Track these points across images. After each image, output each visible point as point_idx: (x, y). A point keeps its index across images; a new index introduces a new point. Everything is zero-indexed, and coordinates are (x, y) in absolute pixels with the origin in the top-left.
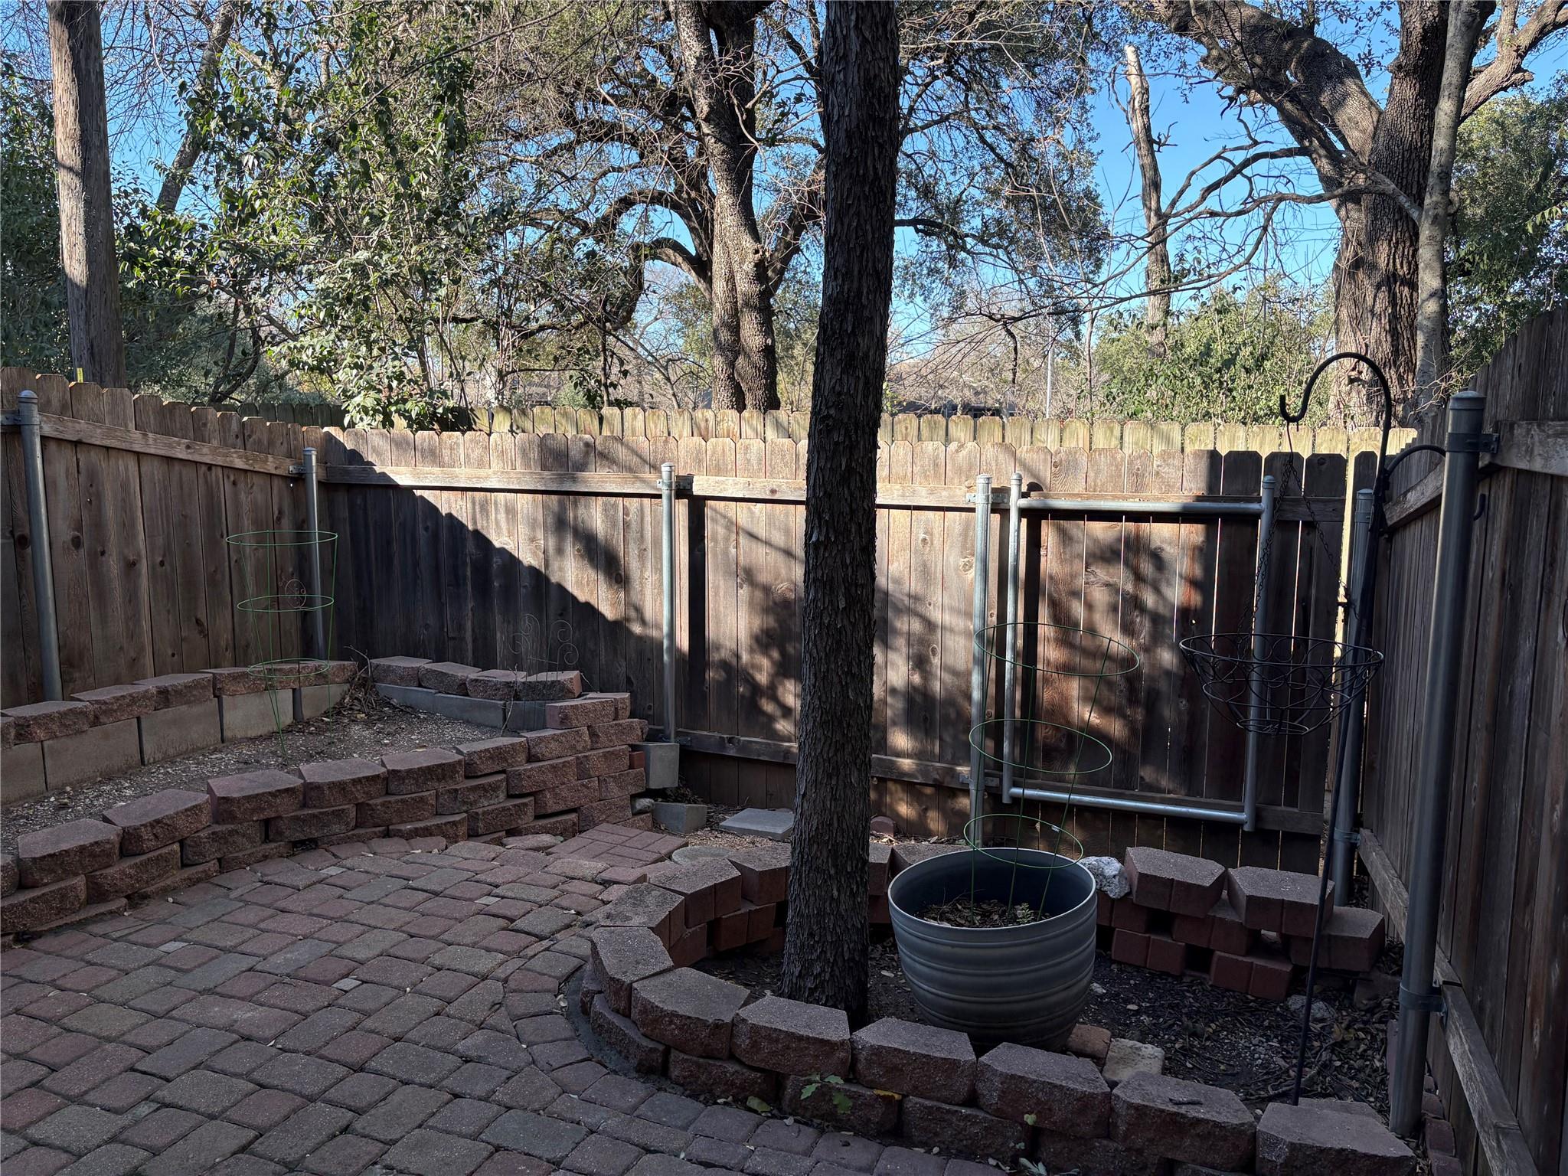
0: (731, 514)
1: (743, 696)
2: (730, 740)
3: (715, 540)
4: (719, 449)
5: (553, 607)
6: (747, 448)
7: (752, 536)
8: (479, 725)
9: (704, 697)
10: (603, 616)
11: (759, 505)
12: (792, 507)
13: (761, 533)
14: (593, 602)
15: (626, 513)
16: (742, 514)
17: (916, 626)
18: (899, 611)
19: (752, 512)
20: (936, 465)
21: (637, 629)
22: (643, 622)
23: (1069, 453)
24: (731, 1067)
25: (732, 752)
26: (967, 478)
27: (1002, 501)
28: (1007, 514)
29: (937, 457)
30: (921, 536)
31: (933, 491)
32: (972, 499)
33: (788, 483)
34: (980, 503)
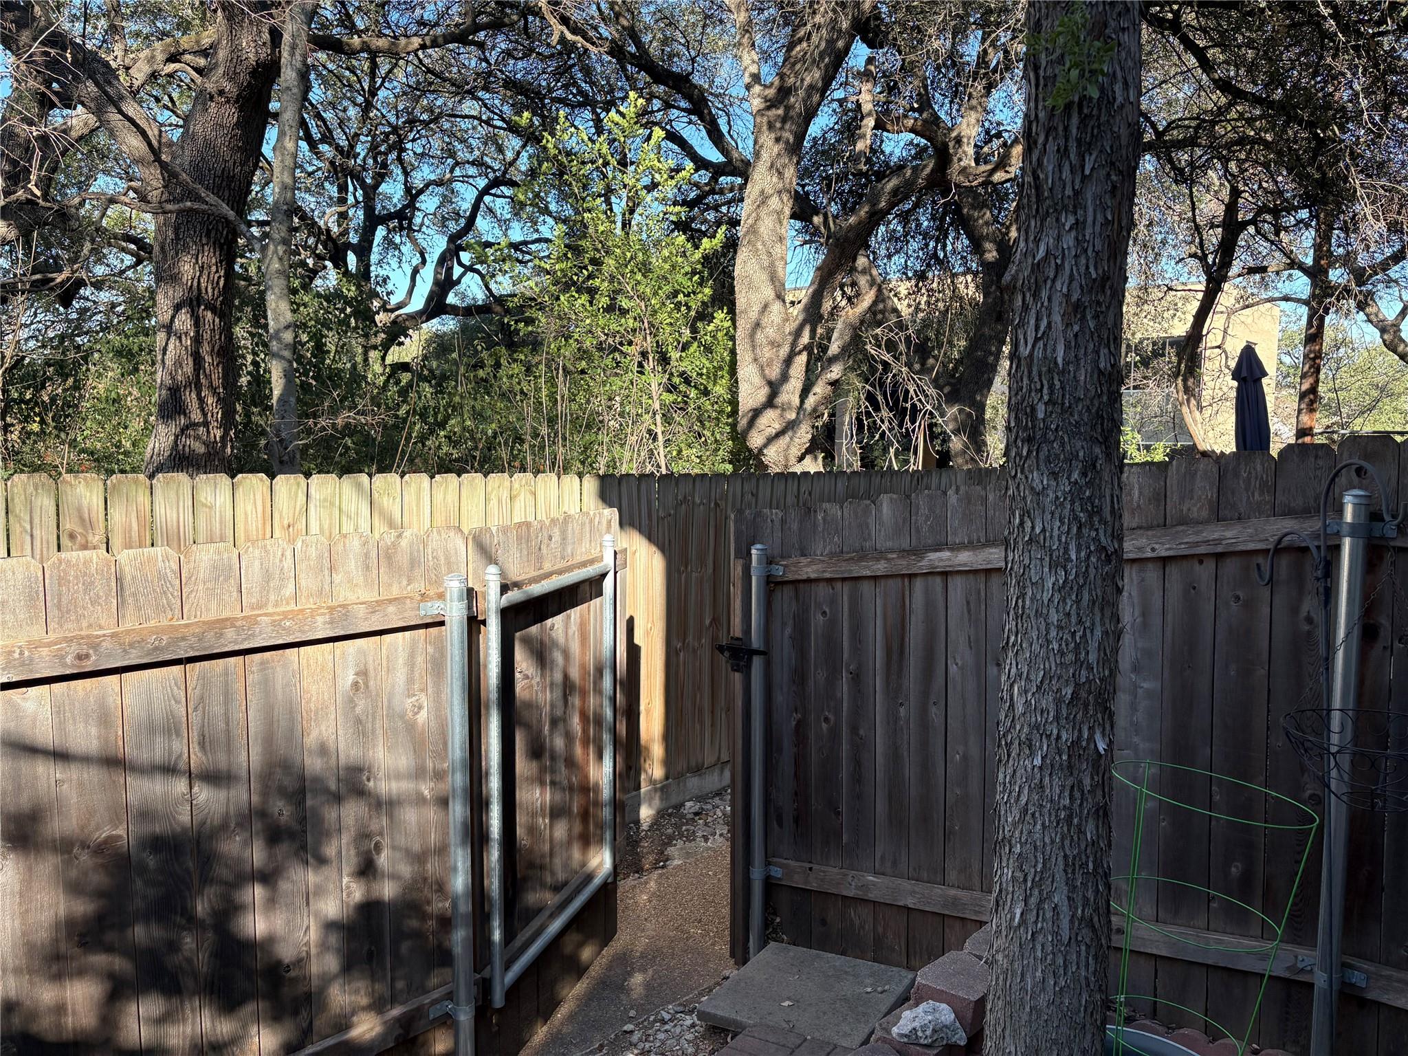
20: (367, 569)
26: (409, 582)
27: (470, 608)
28: (474, 624)
29: (367, 556)
30: (351, 678)
31: (375, 607)
32: (432, 610)
33: (113, 635)
34: (455, 613)
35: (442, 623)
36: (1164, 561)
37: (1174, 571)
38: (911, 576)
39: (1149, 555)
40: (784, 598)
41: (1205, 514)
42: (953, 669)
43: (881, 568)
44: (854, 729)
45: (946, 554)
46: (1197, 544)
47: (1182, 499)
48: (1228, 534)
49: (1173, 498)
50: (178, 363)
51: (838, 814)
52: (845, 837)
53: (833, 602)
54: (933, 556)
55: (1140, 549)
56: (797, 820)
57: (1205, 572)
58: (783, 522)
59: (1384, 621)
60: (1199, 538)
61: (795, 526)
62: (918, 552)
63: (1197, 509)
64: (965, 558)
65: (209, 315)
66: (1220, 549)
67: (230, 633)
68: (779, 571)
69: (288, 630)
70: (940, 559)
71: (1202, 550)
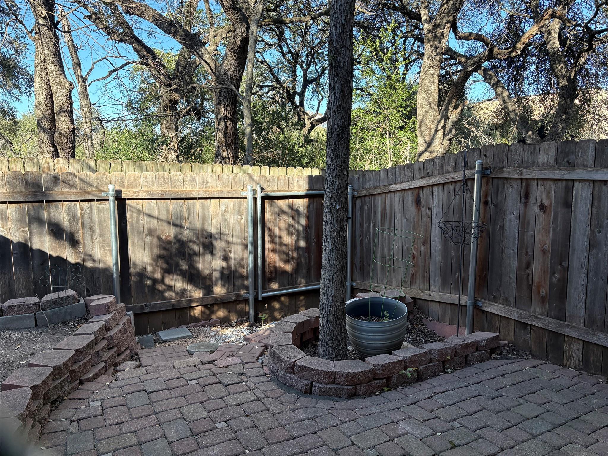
0: (139, 207)
1: (149, 286)
2: (146, 305)
3: (132, 218)
4: (132, 177)
5: (37, 261)
6: (146, 176)
7: (150, 216)
8: (19, 329)
9: (129, 289)
10: (69, 262)
11: (153, 201)
12: (169, 201)
13: (155, 214)
14: (62, 256)
15: (82, 209)
16: (144, 206)
17: (223, 244)
18: (216, 239)
19: (150, 204)
20: (228, 182)
21: (90, 264)
22: (94, 261)
23: (272, 177)
24: (378, 381)
25: (147, 310)
26: (239, 186)
27: (254, 194)
28: (255, 199)
29: (228, 179)
30: (224, 209)
31: (229, 191)
32: (244, 194)
33: (169, 191)
34: (249, 195)
35: (246, 198)
36: (444, 184)
37: (445, 187)
38: (387, 193)
39: (438, 183)
40: (358, 202)
41: (452, 170)
42: (396, 220)
43: (379, 191)
44: (374, 241)
45: (394, 186)
46: (448, 179)
47: (448, 166)
48: (455, 175)
49: (446, 166)
50: (221, 138)
51: (370, 266)
52: (371, 273)
53: (370, 203)
54: (391, 186)
55: (436, 181)
56: (360, 269)
57: (452, 187)
58: (359, 178)
59: (490, 199)
60: (449, 177)
61: (361, 180)
62: (387, 186)
63: (451, 169)
64: (398, 187)
65: (229, 122)
66: (453, 180)
67: (194, 193)
68: (356, 193)
69: (208, 194)
70: (393, 187)
71: (449, 181)
